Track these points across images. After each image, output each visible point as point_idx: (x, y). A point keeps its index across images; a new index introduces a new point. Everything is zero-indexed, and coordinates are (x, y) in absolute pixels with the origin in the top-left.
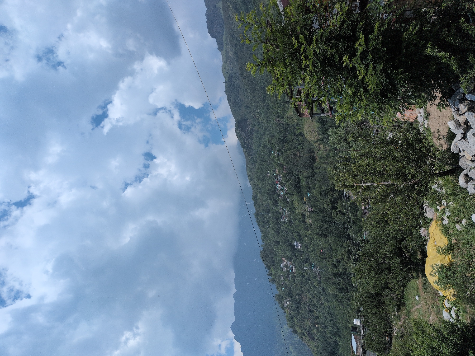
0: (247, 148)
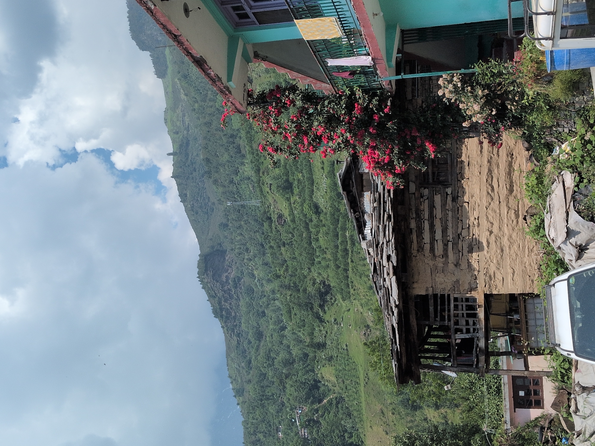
0: (227, 317)
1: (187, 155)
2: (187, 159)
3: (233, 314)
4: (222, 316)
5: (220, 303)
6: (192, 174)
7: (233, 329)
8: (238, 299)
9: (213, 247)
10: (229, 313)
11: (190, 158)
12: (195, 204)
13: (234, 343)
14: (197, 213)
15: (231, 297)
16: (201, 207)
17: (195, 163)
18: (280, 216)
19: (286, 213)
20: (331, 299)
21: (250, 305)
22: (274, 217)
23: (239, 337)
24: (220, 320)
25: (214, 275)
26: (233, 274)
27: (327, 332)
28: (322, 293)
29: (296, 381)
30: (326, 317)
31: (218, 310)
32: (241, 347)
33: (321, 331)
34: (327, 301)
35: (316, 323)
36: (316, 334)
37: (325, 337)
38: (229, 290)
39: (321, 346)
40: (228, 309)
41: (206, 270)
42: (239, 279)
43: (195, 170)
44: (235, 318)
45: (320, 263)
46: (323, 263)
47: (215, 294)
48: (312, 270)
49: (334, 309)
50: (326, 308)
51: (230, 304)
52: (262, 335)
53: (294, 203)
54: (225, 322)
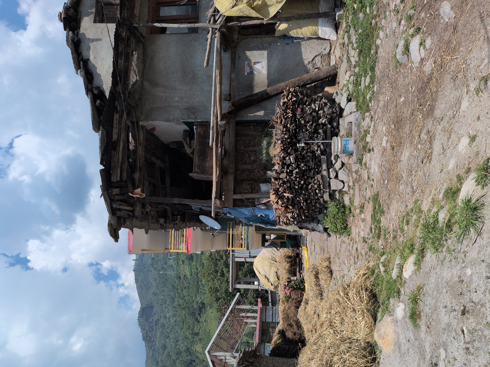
1: (142, 261)
2: (142, 263)
3: (153, 339)
4: (147, 340)
5: (147, 332)
6: (143, 270)
7: (152, 347)
8: (156, 331)
9: (148, 305)
10: (150, 338)
11: (143, 262)
12: (142, 284)
13: (151, 354)
14: (142, 288)
15: (153, 330)
16: (145, 286)
17: (145, 265)
18: (185, 276)
19: (188, 274)
20: (204, 310)
21: (162, 333)
22: (182, 277)
23: (154, 351)
24: (145, 342)
25: (146, 318)
26: (156, 318)
27: (200, 328)
28: (201, 308)
29: (182, 361)
30: (201, 320)
31: (145, 337)
32: (154, 357)
33: (197, 327)
34: (202, 312)
35: (196, 323)
36: (195, 329)
37: (199, 330)
38: (153, 326)
39: (197, 334)
40: (150, 336)
41: (142, 316)
42: (159, 320)
43: (145, 268)
44: (153, 341)
45: (201, 292)
46: (203, 292)
47: (145, 328)
48: (197, 296)
49: (205, 315)
50: (201, 315)
51: (152, 334)
52: (166, 348)
53: (193, 266)
54: (148, 343)
